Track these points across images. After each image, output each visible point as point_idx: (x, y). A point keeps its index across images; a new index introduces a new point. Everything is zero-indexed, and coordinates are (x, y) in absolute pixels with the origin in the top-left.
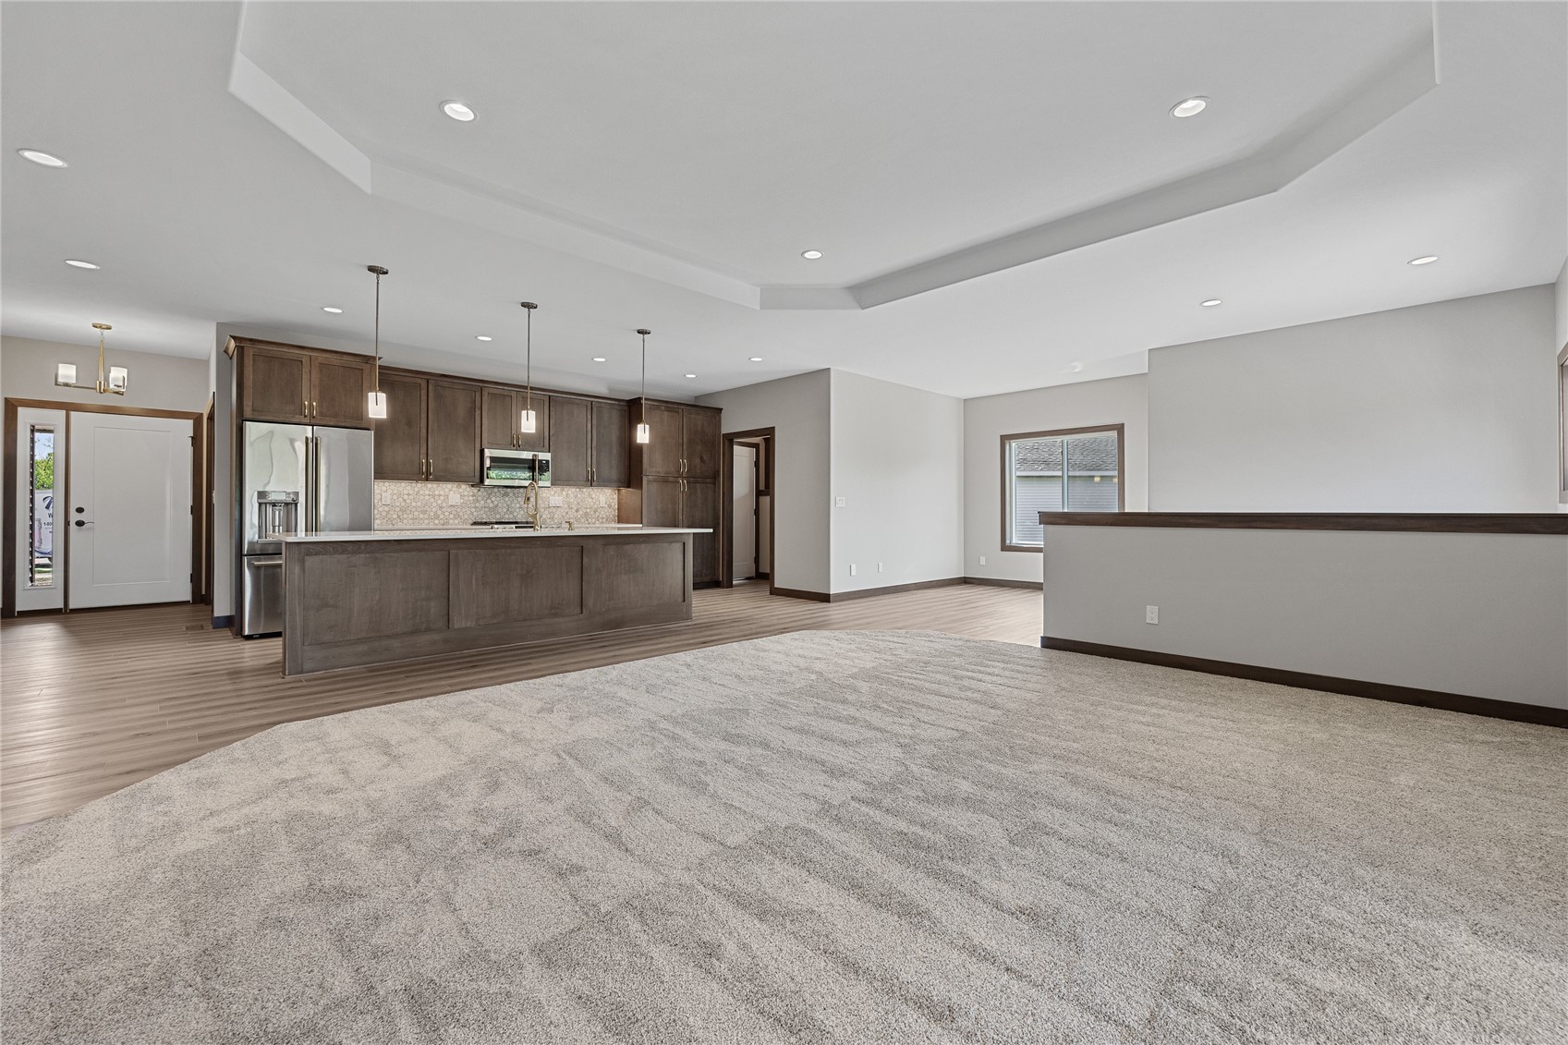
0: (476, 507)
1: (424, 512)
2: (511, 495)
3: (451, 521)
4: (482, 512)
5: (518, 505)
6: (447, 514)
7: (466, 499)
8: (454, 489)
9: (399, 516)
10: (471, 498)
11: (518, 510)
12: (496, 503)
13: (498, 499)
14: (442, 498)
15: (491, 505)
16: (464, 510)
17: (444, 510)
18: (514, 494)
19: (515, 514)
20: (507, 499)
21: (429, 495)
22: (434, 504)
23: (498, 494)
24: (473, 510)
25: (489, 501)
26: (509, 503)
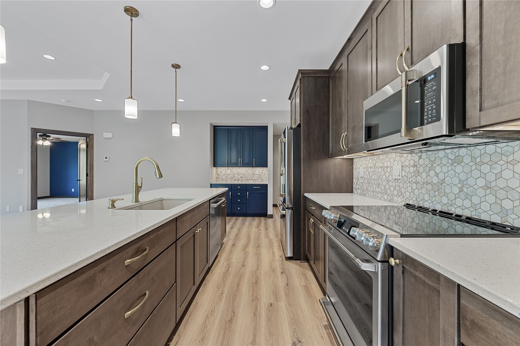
0: (417, 183)
1: (378, 185)
2: (467, 160)
3: (395, 198)
4: (424, 191)
5: (481, 182)
6: (392, 189)
7: (407, 170)
8: (398, 158)
9: (367, 188)
10: (412, 170)
11: (481, 192)
12: (441, 176)
13: (445, 169)
14: (389, 169)
15: (435, 180)
16: (405, 186)
17: (390, 183)
18: (473, 158)
19: (476, 200)
20: (459, 169)
21: (381, 167)
22: (384, 177)
23: (445, 161)
24: (414, 186)
25: (432, 173)
26: (463, 177)
